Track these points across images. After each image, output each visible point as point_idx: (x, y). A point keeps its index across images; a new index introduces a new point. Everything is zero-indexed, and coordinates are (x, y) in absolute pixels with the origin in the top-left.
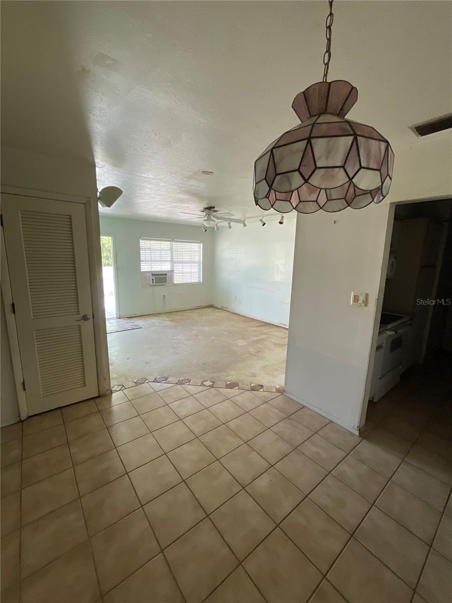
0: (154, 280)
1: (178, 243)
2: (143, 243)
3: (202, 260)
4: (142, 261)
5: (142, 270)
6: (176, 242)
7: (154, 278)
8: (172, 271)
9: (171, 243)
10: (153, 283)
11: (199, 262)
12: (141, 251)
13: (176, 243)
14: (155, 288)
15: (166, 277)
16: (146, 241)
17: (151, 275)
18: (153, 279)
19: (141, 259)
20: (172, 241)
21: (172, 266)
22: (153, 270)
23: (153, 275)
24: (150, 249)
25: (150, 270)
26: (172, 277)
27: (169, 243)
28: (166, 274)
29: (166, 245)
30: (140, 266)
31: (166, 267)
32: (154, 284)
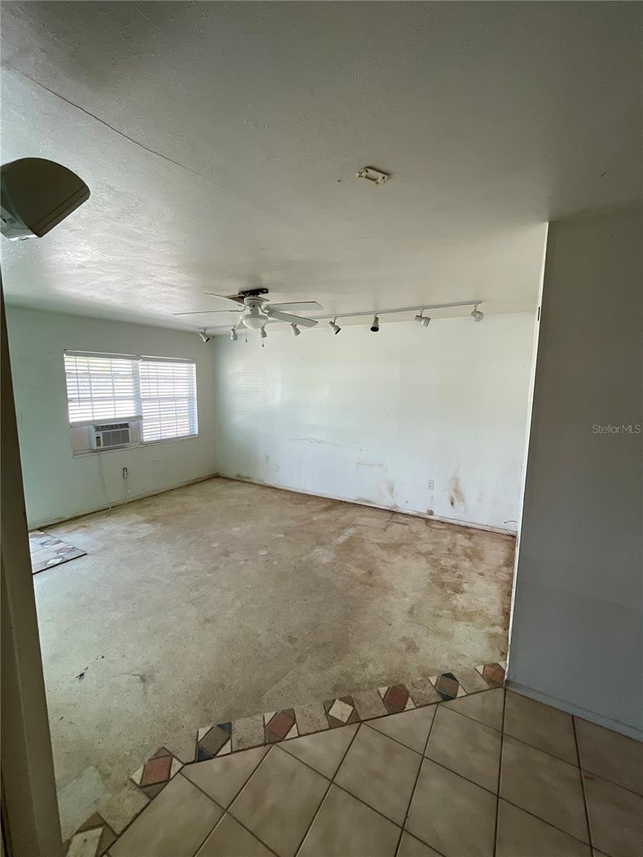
0: (101, 438)
1: (150, 363)
2: (72, 364)
3: (195, 393)
4: (71, 400)
5: (71, 421)
6: (145, 359)
7: (100, 434)
8: (140, 418)
9: (135, 362)
10: (99, 444)
11: (190, 398)
12: (68, 380)
13: (146, 363)
14: (105, 455)
15: (128, 431)
16: (79, 359)
17: (93, 430)
18: (98, 438)
19: (69, 396)
20: (137, 358)
21: (139, 408)
22: (96, 418)
23: (98, 429)
24: (88, 375)
25: (91, 419)
26: (139, 430)
27: (129, 362)
28: (126, 425)
29: (123, 365)
30: (68, 410)
31: (125, 410)
32: (102, 447)
